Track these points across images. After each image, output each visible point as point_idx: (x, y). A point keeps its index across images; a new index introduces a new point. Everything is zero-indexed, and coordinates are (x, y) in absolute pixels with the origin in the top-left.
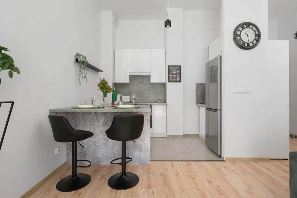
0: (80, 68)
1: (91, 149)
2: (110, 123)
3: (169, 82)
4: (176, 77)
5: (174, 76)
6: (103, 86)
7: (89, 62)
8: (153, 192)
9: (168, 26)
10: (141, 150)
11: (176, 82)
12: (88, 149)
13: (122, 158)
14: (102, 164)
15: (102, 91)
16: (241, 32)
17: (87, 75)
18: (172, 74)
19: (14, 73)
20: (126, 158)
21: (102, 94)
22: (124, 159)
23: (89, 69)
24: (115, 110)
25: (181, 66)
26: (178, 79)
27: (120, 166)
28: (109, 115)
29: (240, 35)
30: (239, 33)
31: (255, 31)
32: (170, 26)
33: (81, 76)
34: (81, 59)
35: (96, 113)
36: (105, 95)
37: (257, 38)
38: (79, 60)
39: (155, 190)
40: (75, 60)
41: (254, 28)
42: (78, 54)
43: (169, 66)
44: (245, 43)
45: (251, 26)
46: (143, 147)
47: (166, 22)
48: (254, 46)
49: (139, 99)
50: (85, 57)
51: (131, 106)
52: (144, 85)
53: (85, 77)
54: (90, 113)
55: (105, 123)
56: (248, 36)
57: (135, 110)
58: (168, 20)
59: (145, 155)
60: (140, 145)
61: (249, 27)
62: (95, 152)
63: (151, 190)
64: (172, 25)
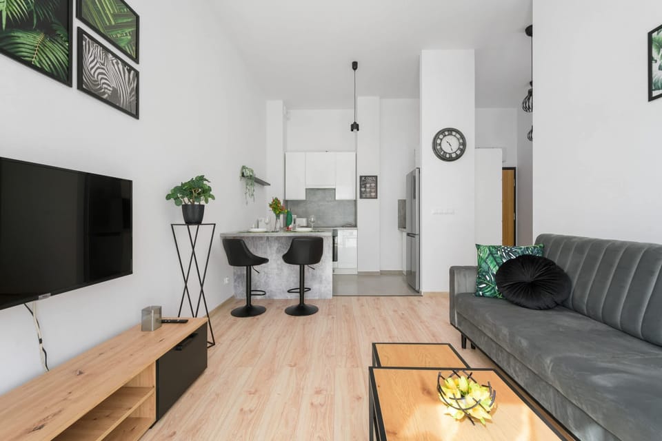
0: (247, 185)
1: (263, 281)
2: (284, 250)
3: (361, 197)
4: (371, 192)
5: (368, 190)
6: (275, 206)
7: (256, 176)
8: (333, 318)
9: (355, 130)
10: (321, 282)
11: (371, 198)
12: (259, 281)
13: (300, 289)
14: (275, 298)
15: (275, 212)
16: (441, 140)
17: (254, 193)
18: (365, 187)
19: (210, 199)
20: (304, 288)
21: (274, 215)
22: (302, 289)
23: (256, 184)
24: (292, 234)
25: (376, 177)
26: (373, 194)
27: (298, 294)
28: (283, 240)
29: (440, 145)
30: (439, 141)
31: (458, 139)
32: (358, 130)
33: (248, 195)
34: (247, 173)
35: (268, 238)
36: (278, 216)
37: (461, 147)
38: (245, 174)
39: (335, 316)
40: (241, 175)
41: (458, 136)
42: (244, 167)
43: (361, 177)
44: (447, 153)
45: (454, 133)
46: (324, 278)
47: (352, 126)
48: (458, 157)
49: (319, 222)
50: (252, 171)
51: (309, 229)
52: (328, 202)
53: (252, 195)
54: (261, 238)
55: (278, 251)
56: (450, 144)
57: (314, 234)
58: (355, 123)
59: (326, 287)
60: (321, 277)
61: (451, 134)
62: (266, 283)
63: (330, 317)
64: (360, 128)
